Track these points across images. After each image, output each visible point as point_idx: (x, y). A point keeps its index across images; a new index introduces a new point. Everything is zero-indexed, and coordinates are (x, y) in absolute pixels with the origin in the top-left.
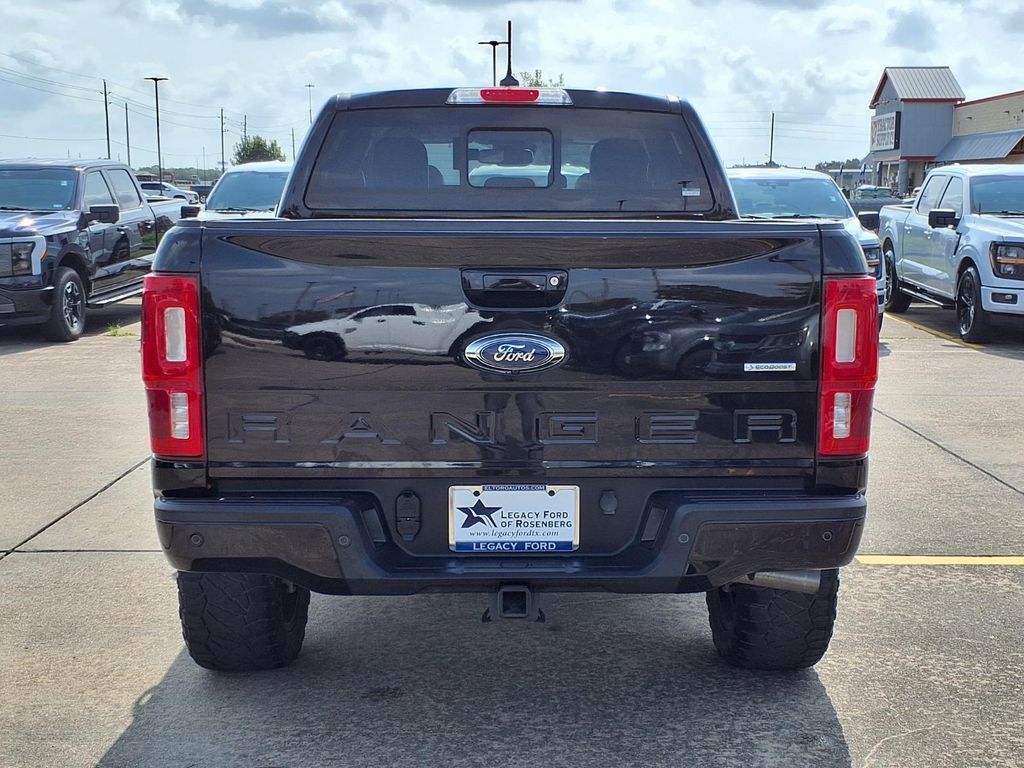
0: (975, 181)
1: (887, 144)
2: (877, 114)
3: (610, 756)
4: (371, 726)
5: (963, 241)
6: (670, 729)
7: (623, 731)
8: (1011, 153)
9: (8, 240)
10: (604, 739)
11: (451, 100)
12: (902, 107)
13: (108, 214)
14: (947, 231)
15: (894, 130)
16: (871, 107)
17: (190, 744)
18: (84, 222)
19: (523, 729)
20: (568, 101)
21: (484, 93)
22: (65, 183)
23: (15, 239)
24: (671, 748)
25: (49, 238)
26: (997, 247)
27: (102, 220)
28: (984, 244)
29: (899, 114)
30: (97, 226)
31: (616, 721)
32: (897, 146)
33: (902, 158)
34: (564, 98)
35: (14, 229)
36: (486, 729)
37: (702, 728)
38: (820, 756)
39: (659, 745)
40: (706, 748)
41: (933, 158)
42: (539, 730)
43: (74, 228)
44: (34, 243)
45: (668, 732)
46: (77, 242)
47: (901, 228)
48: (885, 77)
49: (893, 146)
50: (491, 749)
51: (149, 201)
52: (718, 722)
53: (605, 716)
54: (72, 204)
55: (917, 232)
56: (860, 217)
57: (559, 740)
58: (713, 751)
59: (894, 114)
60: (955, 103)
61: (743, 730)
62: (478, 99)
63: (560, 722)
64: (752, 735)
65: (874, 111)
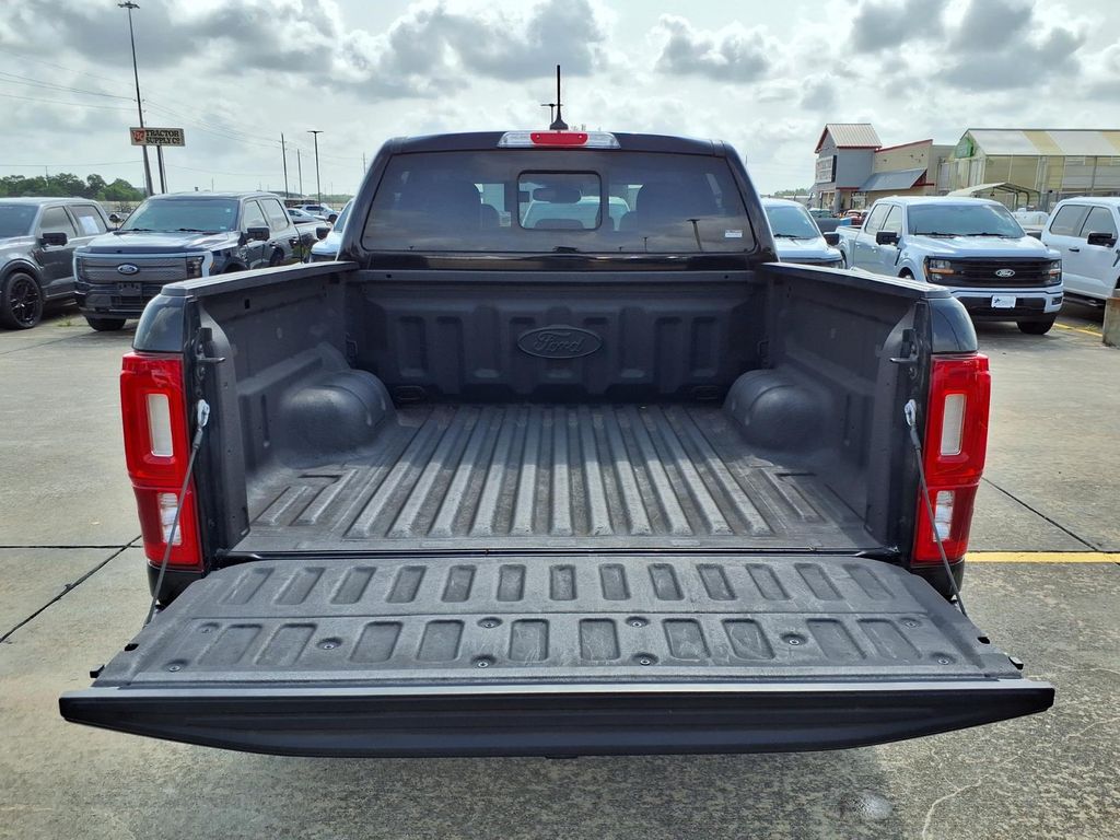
0: (910, 209)
1: (827, 178)
2: (820, 157)
3: (661, 833)
4: (419, 786)
5: (902, 256)
6: (720, 790)
7: (673, 793)
8: (914, 185)
9: (184, 254)
10: (655, 806)
11: (502, 143)
12: (838, 152)
13: (261, 234)
14: (890, 248)
15: (831, 169)
16: (816, 153)
17: (234, 811)
18: (243, 240)
19: (571, 791)
20: (616, 144)
21: (534, 136)
22: (228, 210)
23: (189, 254)
24: (723, 820)
25: (216, 253)
26: (929, 261)
27: (257, 238)
28: (920, 257)
29: (835, 157)
30: (253, 244)
31: (665, 778)
32: (833, 180)
33: (836, 189)
34: (612, 142)
35: (188, 247)
36: (534, 791)
37: (752, 788)
38: (875, 831)
39: (711, 817)
40: (759, 819)
41: (858, 189)
42: (590, 792)
43: (236, 245)
44: (203, 257)
45: (719, 794)
46: (238, 255)
47: (853, 244)
48: (826, 131)
49: (830, 180)
50: (540, 822)
51: (295, 223)
52: (766, 778)
53: (654, 771)
54: (234, 227)
55: (865, 246)
56: (825, 236)
57: (608, 809)
58: (766, 824)
59: (832, 157)
60: (875, 150)
61: (793, 790)
62: (529, 142)
63: (609, 780)
64: (803, 799)
65: (818, 155)
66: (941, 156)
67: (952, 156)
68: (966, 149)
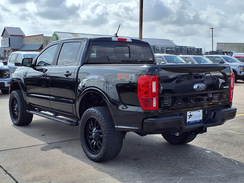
1: (7, 46)
2: (3, 38)
8: (39, 49)
11: (112, 40)
12: (10, 37)
15: (8, 42)
16: (1, 36)
20: (131, 41)
29: (9, 38)
32: (10, 46)
33: (11, 49)
41: (19, 49)
48: (5, 29)
49: (9, 46)
56: (3, 62)
59: (8, 38)
60: (23, 36)
65: (2, 38)
66: (47, 40)
67: (51, 40)
68: (55, 37)
